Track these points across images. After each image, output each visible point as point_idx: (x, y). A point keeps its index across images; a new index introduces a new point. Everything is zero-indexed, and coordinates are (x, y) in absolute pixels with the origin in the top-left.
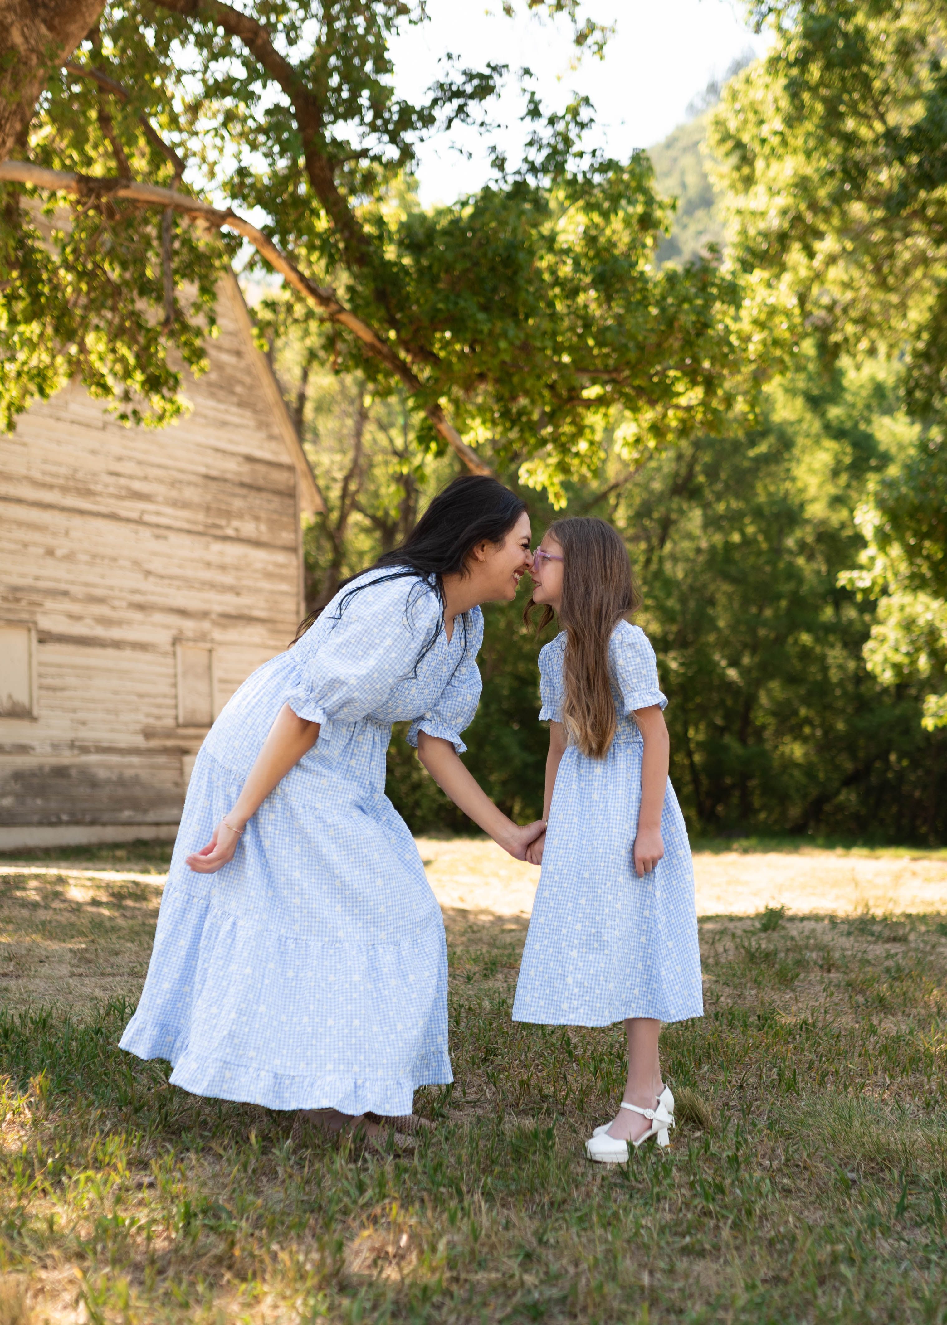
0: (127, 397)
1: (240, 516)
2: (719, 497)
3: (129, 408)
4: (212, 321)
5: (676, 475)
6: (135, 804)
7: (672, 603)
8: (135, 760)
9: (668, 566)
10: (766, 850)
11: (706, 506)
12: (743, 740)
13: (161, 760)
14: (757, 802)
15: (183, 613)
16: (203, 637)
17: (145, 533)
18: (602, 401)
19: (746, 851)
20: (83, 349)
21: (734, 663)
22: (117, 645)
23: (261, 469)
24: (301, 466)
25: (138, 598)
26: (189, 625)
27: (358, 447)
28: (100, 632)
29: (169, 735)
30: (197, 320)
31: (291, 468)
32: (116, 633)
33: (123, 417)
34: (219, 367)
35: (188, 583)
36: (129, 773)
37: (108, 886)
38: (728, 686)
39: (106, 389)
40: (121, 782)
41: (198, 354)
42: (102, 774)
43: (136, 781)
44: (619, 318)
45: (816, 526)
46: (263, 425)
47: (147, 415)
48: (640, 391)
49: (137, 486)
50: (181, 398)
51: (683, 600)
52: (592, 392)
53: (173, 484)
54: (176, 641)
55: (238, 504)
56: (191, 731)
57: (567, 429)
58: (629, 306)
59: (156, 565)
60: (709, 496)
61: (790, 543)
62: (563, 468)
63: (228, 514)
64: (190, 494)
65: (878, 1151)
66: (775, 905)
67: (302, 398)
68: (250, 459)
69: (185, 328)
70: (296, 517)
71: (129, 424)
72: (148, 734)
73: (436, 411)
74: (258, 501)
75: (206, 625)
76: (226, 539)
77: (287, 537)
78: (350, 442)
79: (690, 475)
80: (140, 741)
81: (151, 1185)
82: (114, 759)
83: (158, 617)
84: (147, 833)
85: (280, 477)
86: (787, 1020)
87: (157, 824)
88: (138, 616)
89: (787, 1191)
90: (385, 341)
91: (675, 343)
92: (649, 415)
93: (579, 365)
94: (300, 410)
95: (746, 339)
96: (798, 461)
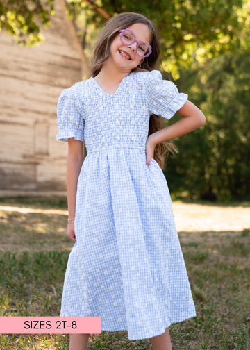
0: (21, 35)
1: (60, 77)
2: (240, 72)
3: (21, 39)
4: (52, 8)
5: (224, 64)
6: (19, 183)
7: (222, 112)
8: (19, 166)
9: (221, 98)
11: (236, 76)
13: (29, 167)
15: (38, 112)
16: (45, 121)
17: (26, 83)
18: (192, 41)
20: (6, 18)
21: (245, 135)
22: (14, 124)
23: (69, 61)
24: (83, 59)
25: (23, 107)
26: (41, 117)
28: (8, 119)
29: (32, 157)
30: (47, 8)
31: (79, 60)
32: (14, 119)
33: (20, 42)
34: (55, 23)
35: (41, 102)
36: (17, 171)
37: (6, 213)
38: (242, 144)
39: (14, 32)
40: (14, 174)
41: (46, 21)
42: (7, 171)
43: (19, 174)
44: (198, 12)
46: (70, 44)
47: (28, 42)
48: (206, 38)
49: (24, 66)
50: (41, 36)
51: (226, 111)
52: (188, 37)
53: (37, 65)
54: (36, 122)
55: (60, 73)
56: (40, 156)
57: (178, 50)
58: (202, 7)
59: (30, 95)
60: (236, 71)
62: (177, 64)
63: (56, 76)
64: (43, 69)
67: (85, 33)
68: (65, 57)
69: (42, 11)
71: (21, 45)
72: (25, 156)
74: (68, 72)
75: (46, 117)
76: (55, 86)
79: (230, 64)
80: (21, 159)
82: (12, 166)
83: (30, 114)
84: (22, 193)
85: (76, 64)
87: (26, 190)
88: (21, 113)
91: (217, 21)
92: (209, 46)
93: (183, 28)
94: (84, 38)
95: (245, 19)
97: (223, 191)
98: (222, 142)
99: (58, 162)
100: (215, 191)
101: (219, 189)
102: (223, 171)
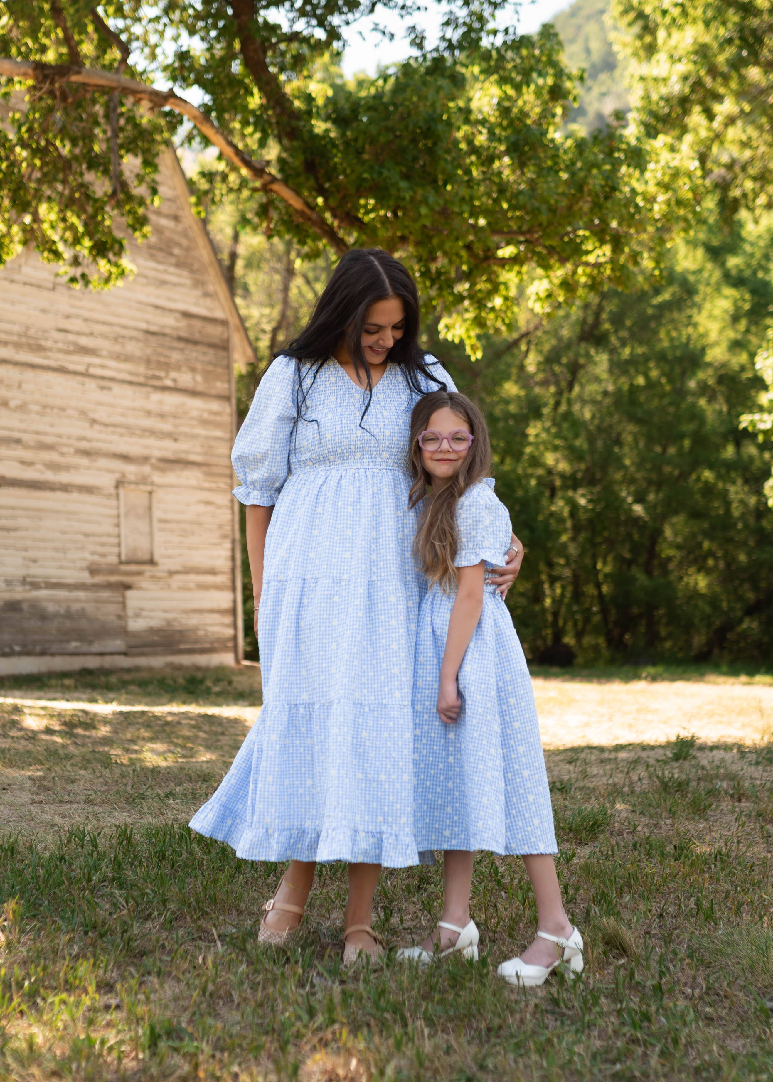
0: (76, 262)
1: (178, 368)
3: (78, 272)
4: (154, 191)
6: (81, 636)
7: (580, 442)
8: (81, 594)
9: (576, 407)
10: (672, 678)
12: (649, 572)
13: (106, 594)
14: (662, 631)
15: (125, 458)
16: (144, 480)
17: (91, 385)
18: (516, 260)
19: (654, 679)
20: (36, 219)
21: (639, 499)
22: (65, 488)
23: (197, 324)
24: (233, 321)
25: (84, 445)
26: (131, 470)
27: (285, 301)
28: (49, 476)
29: (112, 571)
30: (140, 190)
31: (224, 323)
32: (64, 478)
33: (73, 280)
34: (158, 230)
35: (130, 430)
36: (76, 607)
37: (60, 715)
38: (635, 521)
39: (57, 255)
40: (69, 615)
41: (141, 222)
42: (51, 608)
43: (82, 614)
44: (532, 183)
45: (717, 369)
46: (198, 284)
47: (94, 278)
48: (551, 250)
49: (84, 341)
50: (126, 262)
51: (591, 440)
52: (507, 252)
53: (117, 339)
54: (119, 484)
55: (176, 356)
56: (133, 568)
57: (482, 285)
58: (540, 171)
59: (101, 414)
61: (692, 384)
62: (479, 322)
63: (166, 366)
64: (132, 348)
66: (686, 734)
67: (233, 256)
68: (187, 315)
69: (130, 198)
70: (228, 366)
71: (78, 286)
72: (93, 570)
74: (194, 353)
75: (147, 469)
76: (165, 389)
77: (221, 386)
78: (279, 296)
79: (596, 323)
80: (86, 577)
81: (118, 1007)
82: (62, 594)
83: (103, 462)
84: (92, 663)
85: (215, 331)
86: (701, 849)
87: (102, 654)
88: (84, 461)
89: (709, 1020)
90: (313, 207)
92: (559, 273)
93: (493, 228)
94: (231, 268)
95: (651, 200)
96: (700, 308)
97: (587, 640)
98: (583, 516)
99: (177, 580)
100: (569, 640)
101: (579, 635)
102: (590, 590)
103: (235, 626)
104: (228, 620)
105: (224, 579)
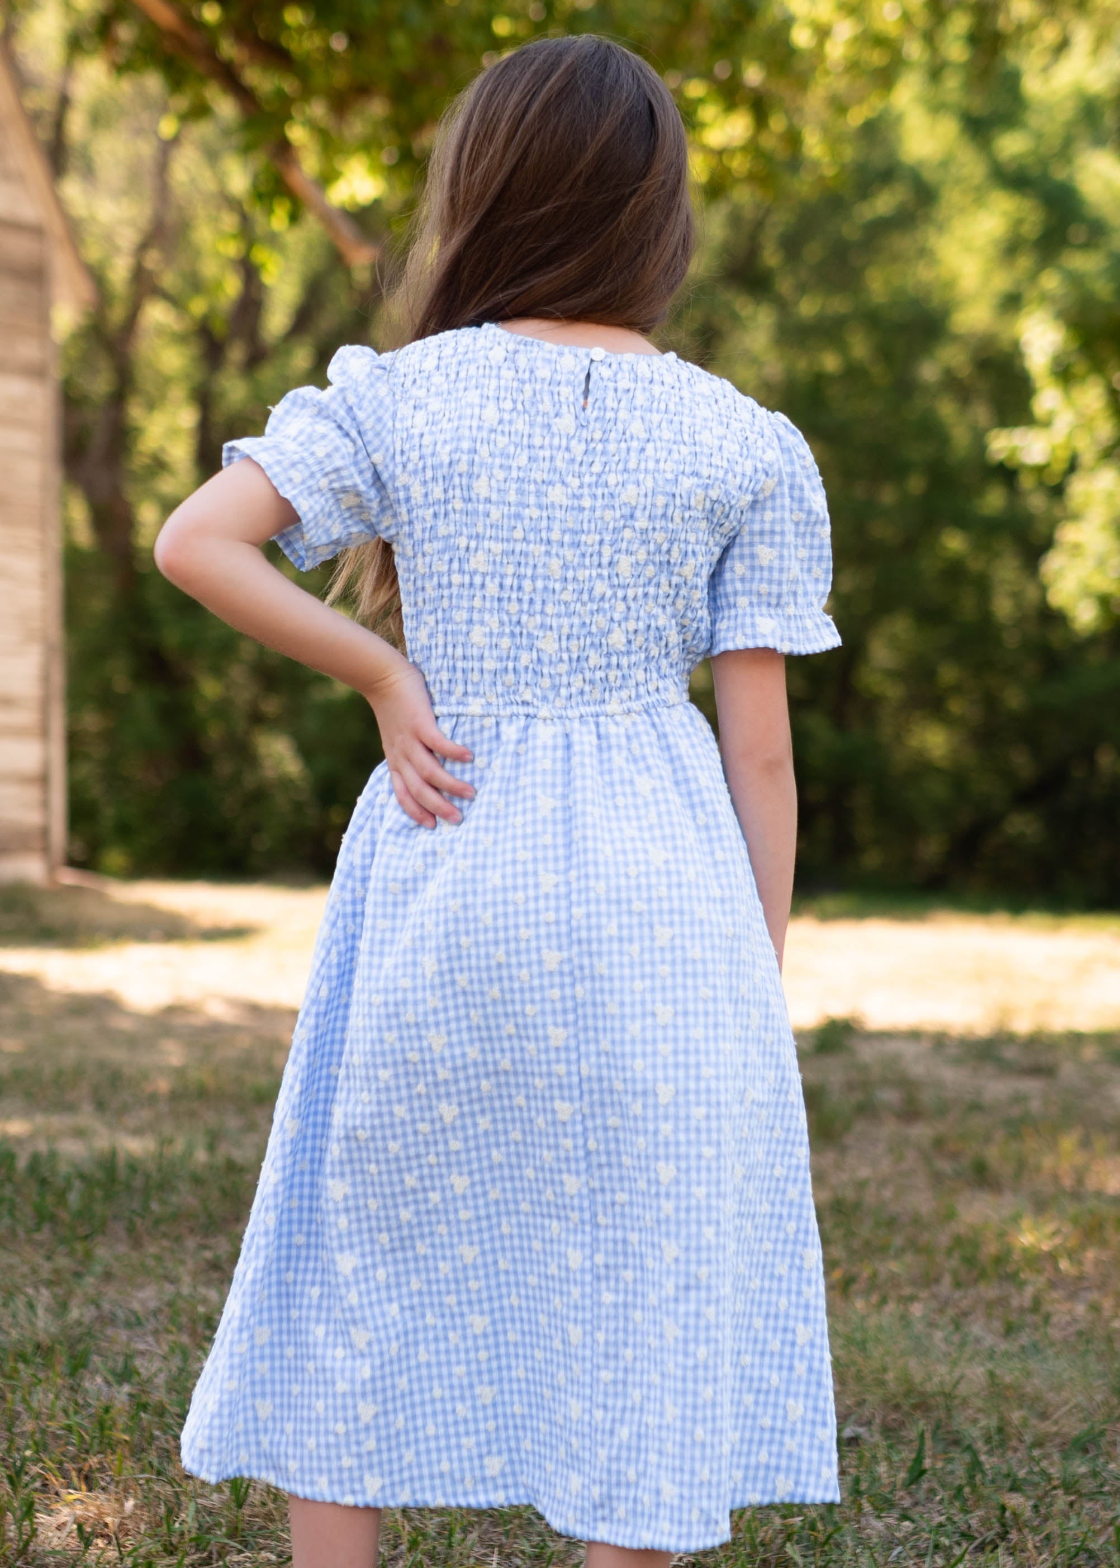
2: (802, 289)
5: (726, 249)
10: (860, 914)
11: (782, 306)
12: (839, 720)
14: (864, 830)
24: (56, 227)
27: (163, 189)
31: (37, 231)
60: (784, 285)
61: (929, 372)
65: (907, 1394)
67: (64, 102)
70: (44, 319)
73: (284, 149)
77: (28, 350)
78: (148, 185)
79: (753, 252)
85: (19, 247)
90: (197, 25)
91: (696, 41)
94: (59, 125)
95: (823, 32)
96: (941, 228)
103: (45, 804)
104: (32, 794)
105: (26, 717)
